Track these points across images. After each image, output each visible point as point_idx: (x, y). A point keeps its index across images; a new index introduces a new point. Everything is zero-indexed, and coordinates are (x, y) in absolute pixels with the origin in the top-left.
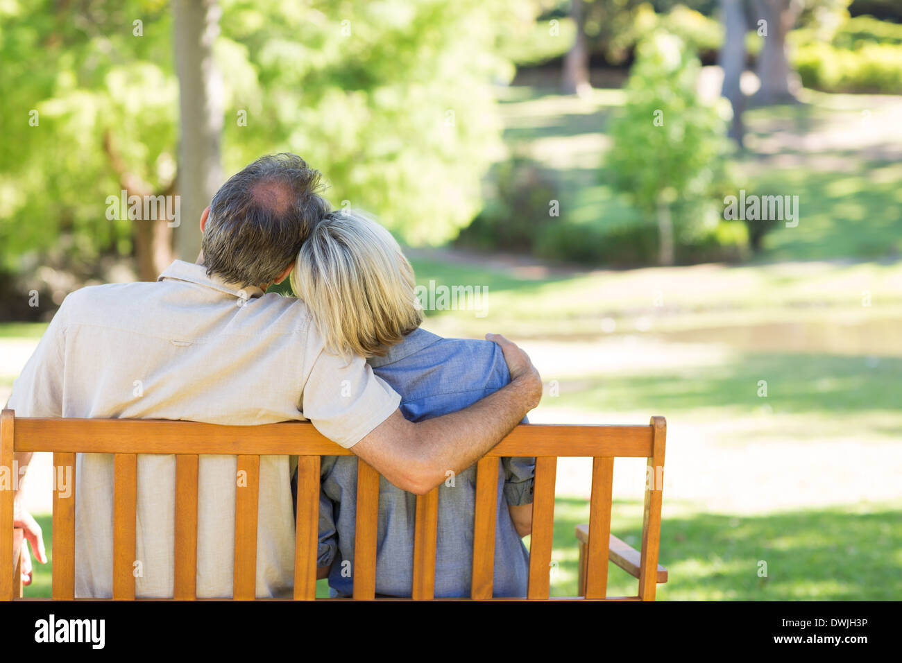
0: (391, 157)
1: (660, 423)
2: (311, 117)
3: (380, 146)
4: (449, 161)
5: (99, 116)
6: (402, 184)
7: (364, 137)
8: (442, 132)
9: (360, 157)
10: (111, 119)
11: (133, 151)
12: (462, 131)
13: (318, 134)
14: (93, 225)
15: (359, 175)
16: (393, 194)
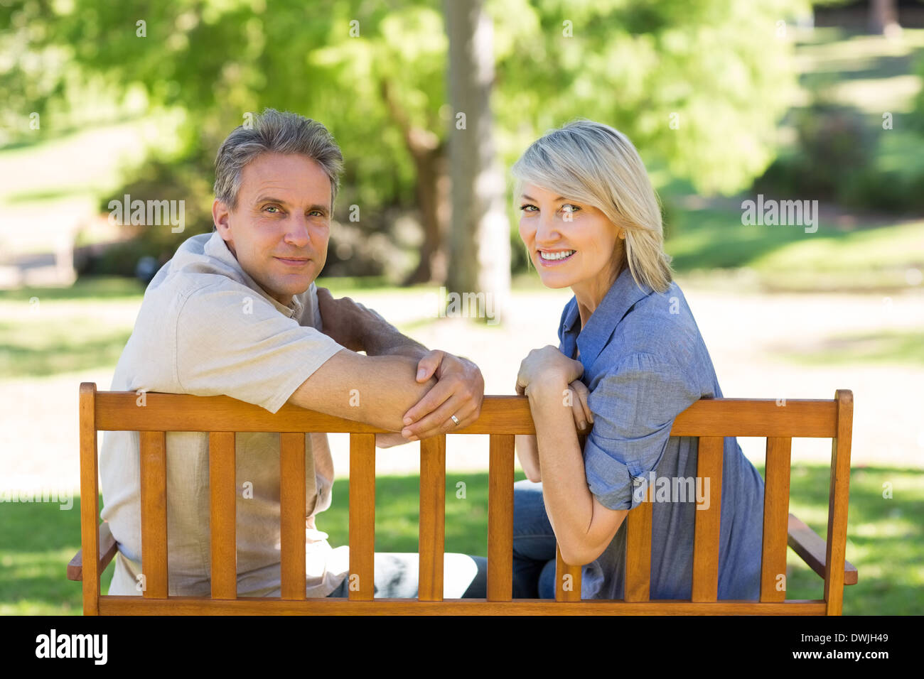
0: (680, 104)
1: (846, 398)
2: (595, 63)
3: (669, 91)
4: (741, 106)
5: (375, 66)
6: (692, 132)
7: (651, 83)
8: (734, 76)
9: (647, 104)
10: (387, 68)
11: (411, 100)
12: (755, 75)
13: (602, 81)
14: (376, 178)
15: (647, 124)
16: (682, 144)
